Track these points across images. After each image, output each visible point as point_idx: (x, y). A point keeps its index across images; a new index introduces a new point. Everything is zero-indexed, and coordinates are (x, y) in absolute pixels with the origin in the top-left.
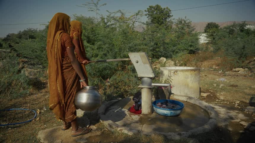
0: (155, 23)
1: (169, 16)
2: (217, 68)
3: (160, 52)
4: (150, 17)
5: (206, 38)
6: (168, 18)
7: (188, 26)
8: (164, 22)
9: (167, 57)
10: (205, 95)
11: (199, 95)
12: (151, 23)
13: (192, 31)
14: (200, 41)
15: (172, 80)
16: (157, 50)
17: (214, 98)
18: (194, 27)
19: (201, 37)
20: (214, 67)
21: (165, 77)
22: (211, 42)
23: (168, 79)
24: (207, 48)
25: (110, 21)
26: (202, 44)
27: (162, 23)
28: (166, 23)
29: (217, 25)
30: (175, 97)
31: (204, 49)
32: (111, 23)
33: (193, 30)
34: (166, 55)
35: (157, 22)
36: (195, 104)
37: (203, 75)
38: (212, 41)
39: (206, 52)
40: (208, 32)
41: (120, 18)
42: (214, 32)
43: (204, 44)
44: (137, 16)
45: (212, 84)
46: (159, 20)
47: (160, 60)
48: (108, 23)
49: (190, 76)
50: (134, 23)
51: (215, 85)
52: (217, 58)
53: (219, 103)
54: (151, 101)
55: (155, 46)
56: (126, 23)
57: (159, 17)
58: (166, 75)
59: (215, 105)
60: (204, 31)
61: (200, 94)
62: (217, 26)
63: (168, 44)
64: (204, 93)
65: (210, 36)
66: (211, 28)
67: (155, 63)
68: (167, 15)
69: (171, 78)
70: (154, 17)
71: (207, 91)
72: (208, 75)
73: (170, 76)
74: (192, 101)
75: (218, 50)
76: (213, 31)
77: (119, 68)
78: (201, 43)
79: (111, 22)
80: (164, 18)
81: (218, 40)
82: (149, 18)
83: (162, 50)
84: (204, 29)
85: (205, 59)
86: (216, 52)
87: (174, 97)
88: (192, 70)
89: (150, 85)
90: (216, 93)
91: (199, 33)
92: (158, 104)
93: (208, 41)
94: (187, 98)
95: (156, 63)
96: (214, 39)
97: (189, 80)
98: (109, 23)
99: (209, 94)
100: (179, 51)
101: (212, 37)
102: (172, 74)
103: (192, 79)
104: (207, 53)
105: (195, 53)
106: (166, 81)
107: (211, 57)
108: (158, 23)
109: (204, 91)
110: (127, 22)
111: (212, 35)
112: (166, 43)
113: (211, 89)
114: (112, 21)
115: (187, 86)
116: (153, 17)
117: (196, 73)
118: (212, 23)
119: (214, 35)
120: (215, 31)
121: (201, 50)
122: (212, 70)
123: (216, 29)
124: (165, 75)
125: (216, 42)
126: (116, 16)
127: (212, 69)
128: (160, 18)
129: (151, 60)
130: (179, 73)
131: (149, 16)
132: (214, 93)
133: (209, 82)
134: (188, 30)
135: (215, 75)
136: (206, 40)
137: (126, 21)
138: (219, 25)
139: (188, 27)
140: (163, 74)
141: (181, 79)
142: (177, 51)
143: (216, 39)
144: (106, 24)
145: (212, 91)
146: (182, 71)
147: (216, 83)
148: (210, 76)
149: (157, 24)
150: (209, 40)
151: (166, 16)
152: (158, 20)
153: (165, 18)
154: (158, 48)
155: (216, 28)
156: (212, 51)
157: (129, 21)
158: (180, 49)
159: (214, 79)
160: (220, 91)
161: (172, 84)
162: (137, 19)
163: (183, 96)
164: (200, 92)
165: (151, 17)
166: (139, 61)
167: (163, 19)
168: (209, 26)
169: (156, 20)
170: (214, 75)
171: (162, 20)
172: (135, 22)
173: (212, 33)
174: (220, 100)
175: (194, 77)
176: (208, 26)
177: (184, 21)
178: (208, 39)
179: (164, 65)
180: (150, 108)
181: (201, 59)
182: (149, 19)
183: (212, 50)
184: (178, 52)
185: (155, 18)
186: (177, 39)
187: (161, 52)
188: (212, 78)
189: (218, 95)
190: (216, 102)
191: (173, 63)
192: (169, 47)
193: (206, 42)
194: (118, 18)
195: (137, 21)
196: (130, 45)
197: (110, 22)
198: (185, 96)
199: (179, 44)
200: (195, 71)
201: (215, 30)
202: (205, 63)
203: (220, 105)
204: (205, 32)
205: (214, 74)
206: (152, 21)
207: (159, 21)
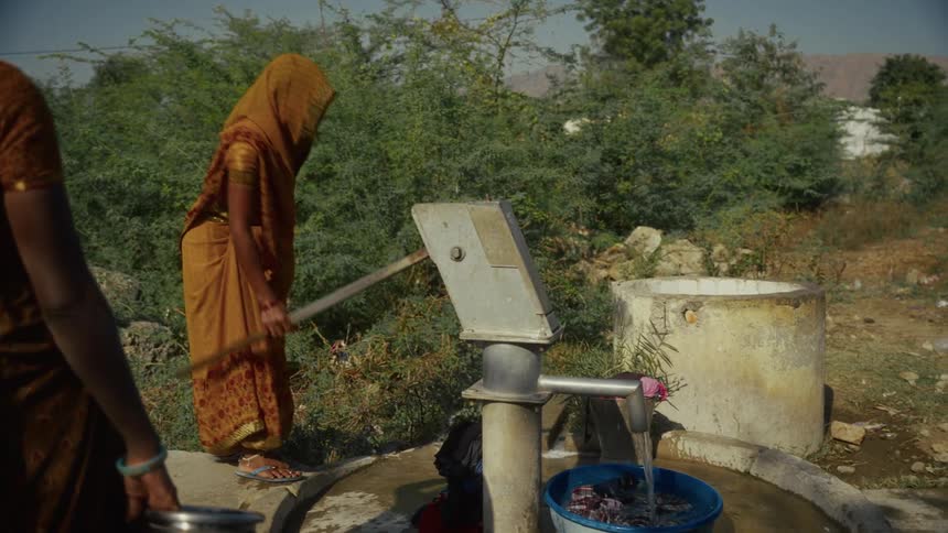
0: (623, 57)
1: (693, 24)
2: (929, 285)
3: (634, 198)
4: (601, 27)
5: (875, 134)
6: (689, 32)
7: (788, 72)
8: (670, 52)
9: (666, 226)
10: (852, 432)
11: (818, 434)
12: (604, 54)
13: (803, 98)
14: (846, 144)
15: (670, 354)
16: (622, 186)
17: (902, 450)
18: (815, 75)
19: (851, 126)
20: (913, 276)
21: (636, 336)
22: (902, 151)
23: (650, 346)
24: (880, 184)
25: (388, 42)
26: (858, 159)
27: (660, 56)
28: (681, 55)
29: (935, 68)
30: (687, 445)
31: (868, 185)
32: (390, 54)
33: (813, 91)
34: (665, 215)
35: (634, 52)
36: (789, 493)
37: (857, 318)
38: (905, 147)
39: (876, 200)
40: (886, 101)
41: (438, 28)
42: (918, 103)
43: (866, 162)
44: (519, 19)
45: (894, 371)
46: (646, 40)
47: (629, 240)
48: (375, 53)
49: (768, 331)
50: (502, 51)
51: (912, 377)
52: (933, 229)
53: (928, 481)
54: (534, 476)
55: (607, 168)
56: (467, 52)
57: (647, 29)
58: (642, 325)
59: (903, 496)
60: (869, 98)
61: (827, 430)
62: (931, 73)
63: (674, 159)
64: (850, 419)
65: (896, 121)
66: (899, 84)
67: (606, 253)
68: (686, 17)
69: (669, 340)
70: (620, 29)
71: (867, 410)
72: (879, 320)
73: (660, 329)
74: (774, 475)
75: (933, 191)
76: (911, 99)
77: (414, 279)
78: (851, 158)
79: (389, 48)
80: (668, 34)
81: (936, 143)
82: (594, 32)
83: (644, 190)
84: (871, 86)
85: (871, 234)
86: (924, 202)
87: (680, 447)
88: (779, 299)
89: (529, 384)
90: (914, 422)
91: (845, 105)
92: (578, 492)
93: (886, 148)
94: (750, 452)
95: (612, 253)
96: (916, 135)
97: (763, 353)
98: (382, 54)
99: (877, 426)
100: (729, 194)
101: (908, 126)
102: (672, 317)
103: (782, 348)
104: (879, 207)
105: (822, 205)
106: (640, 358)
107: (902, 229)
108: (640, 58)
109: (850, 407)
110: (472, 48)
111: (906, 118)
112: (663, 155)
113: (888, 399)
114: (399, 43)
115: (751, 384)
116: (616, 30)
117: (803, 316)
118: (907, 57)
119: (912, 116)
120: (923, 97)
121: (852, 188)
122: (901, 290)
123: (924, 87)
124: (636, 322)
125: (926, 151)
126: (416, 17)
127: (904, 286)
128: (650, 34)
129: (589, 239)
130: (708, 316)
131: (596, 22)
132: (905, 422)
133: (882, 358)
134: (786, 92)
135: (920, 317)
136: (874, 142)
137: (470, 44)
138: (941, 71)
139: (787, 76)
140: (627, 316)
141: (720, 349)
142: (723, 193)
143: (925, 136)
144: (365, 56)
145: (892, 412)
146: (728, 302)
147: (916, 365)
148: (893, 324)
149: (634, 59)
150: (889, 142)
151: (679, 24)
152: (639, 40)
153: (674, 34)
154: (627, 179)
155: (926, 82)
156: (905, 197)
157: (479, 42)
158: (737, 185)
159: (911, 343)
160: (936, 412)
161: (673, 373)
162: (517, 31)
163: (726, 442)
164: (829, 414)
165: (606, 29)
166: (467, 250)
167: (662, 37)
168: (892, 74)
169: (627, 40)
170: (912, 317)
171: (660, 43)
172: (508, 45)
173: (904, 108)
174: (932, 462)
175: (791, 338)
176: (887, 74)
177: (766, 46)
178: (887, 137)
179: (648, 270)
180: (528, 515)
181: (851, 236)
182: (593, 37)
183: (907, 192)
184: (725, 199)
185: (626, 33)
186: (720, 135)
187: (640, 200)
188: (900, 334)
189: (925, 432)
190: (913, 478)
191: (695, 255)
192: (681, 175)
193: (879, 149)
194: (428, 28)
195: (517, 44)
196: (468, 161)
197: (384, 47)
198: (739, 444)
199: (733, 160)
200: (796, 306)
201: (925, 93)
202: (870, 255)
203: (931, 494)
204: (875, 101)
205: (914, 312)
206: (610, 47)
207: (646, 48)
